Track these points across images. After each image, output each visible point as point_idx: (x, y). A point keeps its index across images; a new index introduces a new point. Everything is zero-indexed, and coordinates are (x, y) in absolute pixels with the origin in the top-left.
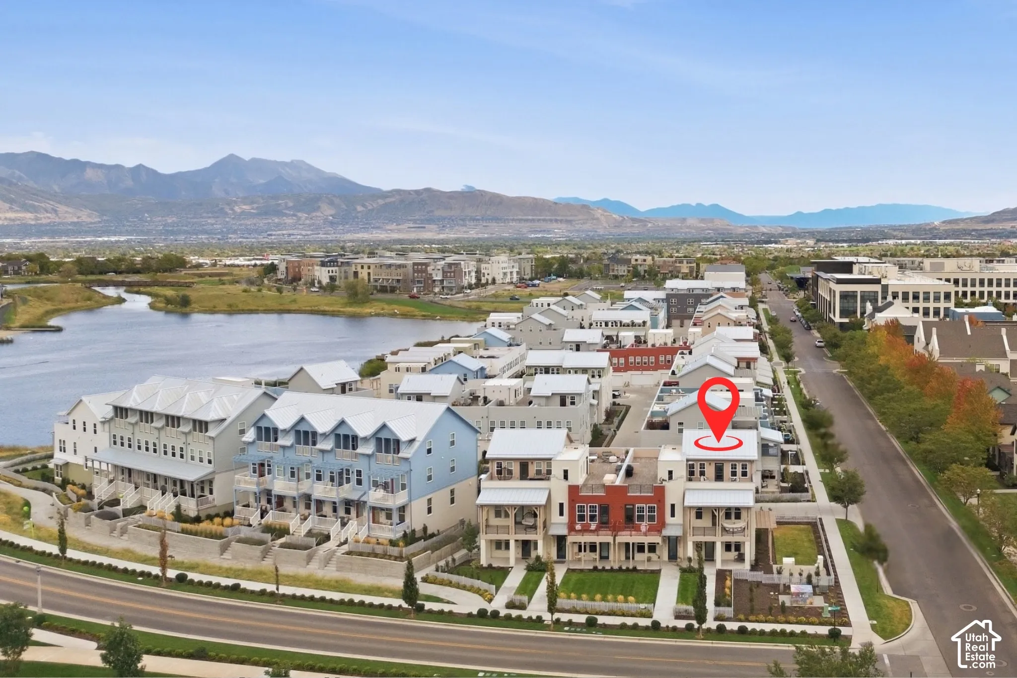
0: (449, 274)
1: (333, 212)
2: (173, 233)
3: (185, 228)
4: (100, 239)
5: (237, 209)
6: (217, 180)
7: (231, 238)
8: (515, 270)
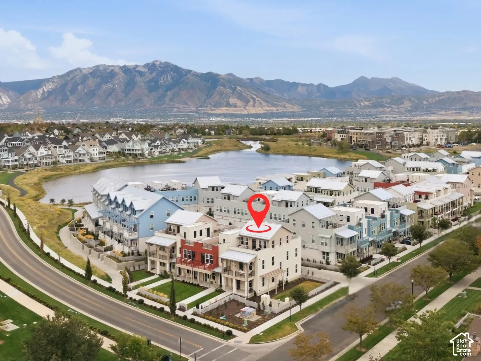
0: (395, 139)
1: (410, 105)
2: (332, 116)
3: (338, 114)
4: (300, 119)
5: (362, 104)
6: (355, 90)
7: (357, 119)
8: (444, 138)
